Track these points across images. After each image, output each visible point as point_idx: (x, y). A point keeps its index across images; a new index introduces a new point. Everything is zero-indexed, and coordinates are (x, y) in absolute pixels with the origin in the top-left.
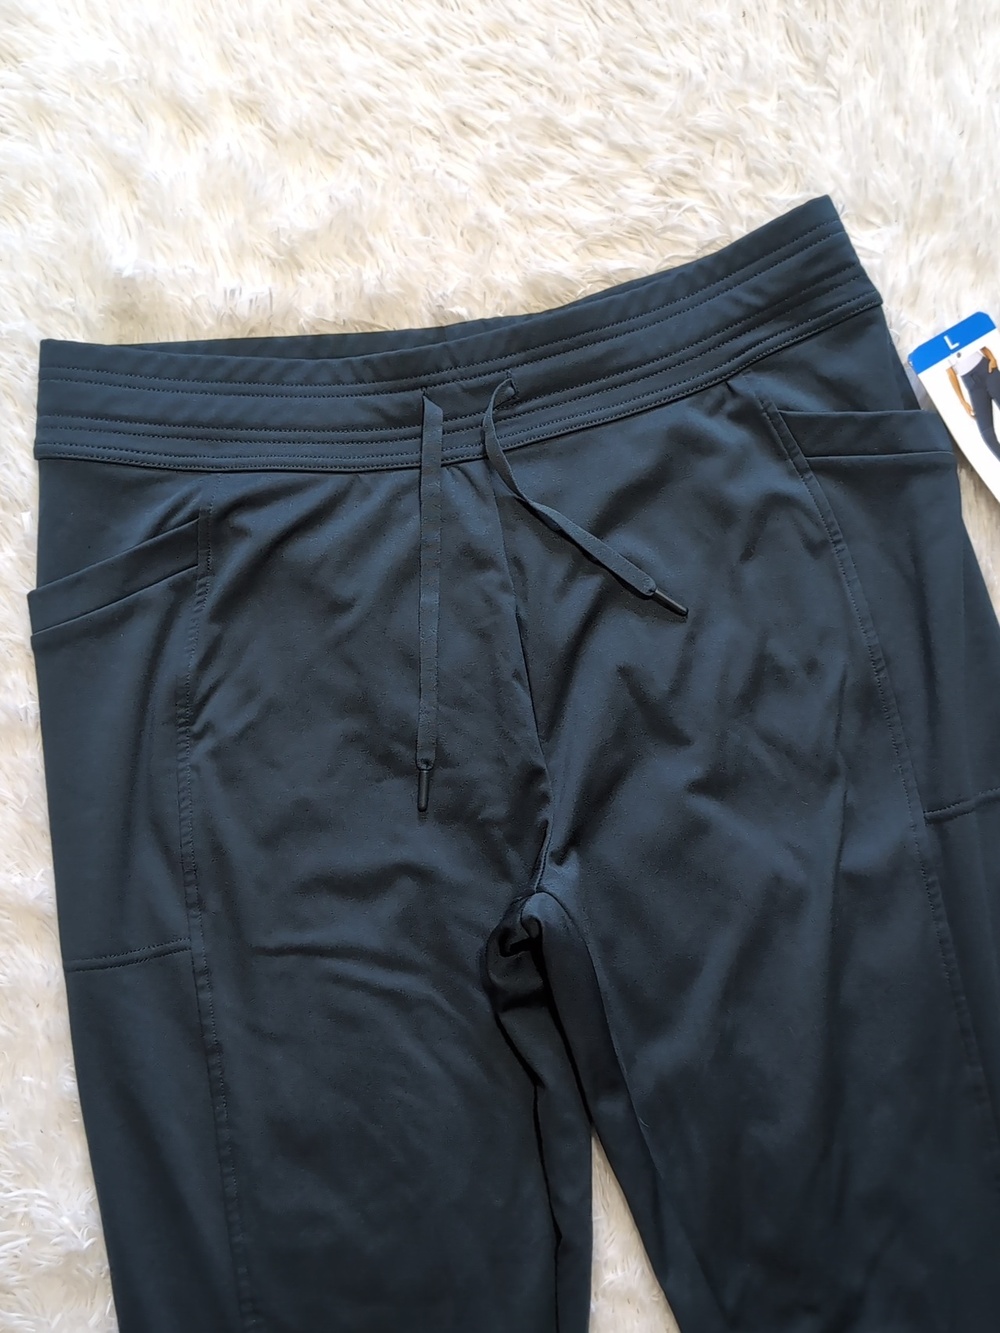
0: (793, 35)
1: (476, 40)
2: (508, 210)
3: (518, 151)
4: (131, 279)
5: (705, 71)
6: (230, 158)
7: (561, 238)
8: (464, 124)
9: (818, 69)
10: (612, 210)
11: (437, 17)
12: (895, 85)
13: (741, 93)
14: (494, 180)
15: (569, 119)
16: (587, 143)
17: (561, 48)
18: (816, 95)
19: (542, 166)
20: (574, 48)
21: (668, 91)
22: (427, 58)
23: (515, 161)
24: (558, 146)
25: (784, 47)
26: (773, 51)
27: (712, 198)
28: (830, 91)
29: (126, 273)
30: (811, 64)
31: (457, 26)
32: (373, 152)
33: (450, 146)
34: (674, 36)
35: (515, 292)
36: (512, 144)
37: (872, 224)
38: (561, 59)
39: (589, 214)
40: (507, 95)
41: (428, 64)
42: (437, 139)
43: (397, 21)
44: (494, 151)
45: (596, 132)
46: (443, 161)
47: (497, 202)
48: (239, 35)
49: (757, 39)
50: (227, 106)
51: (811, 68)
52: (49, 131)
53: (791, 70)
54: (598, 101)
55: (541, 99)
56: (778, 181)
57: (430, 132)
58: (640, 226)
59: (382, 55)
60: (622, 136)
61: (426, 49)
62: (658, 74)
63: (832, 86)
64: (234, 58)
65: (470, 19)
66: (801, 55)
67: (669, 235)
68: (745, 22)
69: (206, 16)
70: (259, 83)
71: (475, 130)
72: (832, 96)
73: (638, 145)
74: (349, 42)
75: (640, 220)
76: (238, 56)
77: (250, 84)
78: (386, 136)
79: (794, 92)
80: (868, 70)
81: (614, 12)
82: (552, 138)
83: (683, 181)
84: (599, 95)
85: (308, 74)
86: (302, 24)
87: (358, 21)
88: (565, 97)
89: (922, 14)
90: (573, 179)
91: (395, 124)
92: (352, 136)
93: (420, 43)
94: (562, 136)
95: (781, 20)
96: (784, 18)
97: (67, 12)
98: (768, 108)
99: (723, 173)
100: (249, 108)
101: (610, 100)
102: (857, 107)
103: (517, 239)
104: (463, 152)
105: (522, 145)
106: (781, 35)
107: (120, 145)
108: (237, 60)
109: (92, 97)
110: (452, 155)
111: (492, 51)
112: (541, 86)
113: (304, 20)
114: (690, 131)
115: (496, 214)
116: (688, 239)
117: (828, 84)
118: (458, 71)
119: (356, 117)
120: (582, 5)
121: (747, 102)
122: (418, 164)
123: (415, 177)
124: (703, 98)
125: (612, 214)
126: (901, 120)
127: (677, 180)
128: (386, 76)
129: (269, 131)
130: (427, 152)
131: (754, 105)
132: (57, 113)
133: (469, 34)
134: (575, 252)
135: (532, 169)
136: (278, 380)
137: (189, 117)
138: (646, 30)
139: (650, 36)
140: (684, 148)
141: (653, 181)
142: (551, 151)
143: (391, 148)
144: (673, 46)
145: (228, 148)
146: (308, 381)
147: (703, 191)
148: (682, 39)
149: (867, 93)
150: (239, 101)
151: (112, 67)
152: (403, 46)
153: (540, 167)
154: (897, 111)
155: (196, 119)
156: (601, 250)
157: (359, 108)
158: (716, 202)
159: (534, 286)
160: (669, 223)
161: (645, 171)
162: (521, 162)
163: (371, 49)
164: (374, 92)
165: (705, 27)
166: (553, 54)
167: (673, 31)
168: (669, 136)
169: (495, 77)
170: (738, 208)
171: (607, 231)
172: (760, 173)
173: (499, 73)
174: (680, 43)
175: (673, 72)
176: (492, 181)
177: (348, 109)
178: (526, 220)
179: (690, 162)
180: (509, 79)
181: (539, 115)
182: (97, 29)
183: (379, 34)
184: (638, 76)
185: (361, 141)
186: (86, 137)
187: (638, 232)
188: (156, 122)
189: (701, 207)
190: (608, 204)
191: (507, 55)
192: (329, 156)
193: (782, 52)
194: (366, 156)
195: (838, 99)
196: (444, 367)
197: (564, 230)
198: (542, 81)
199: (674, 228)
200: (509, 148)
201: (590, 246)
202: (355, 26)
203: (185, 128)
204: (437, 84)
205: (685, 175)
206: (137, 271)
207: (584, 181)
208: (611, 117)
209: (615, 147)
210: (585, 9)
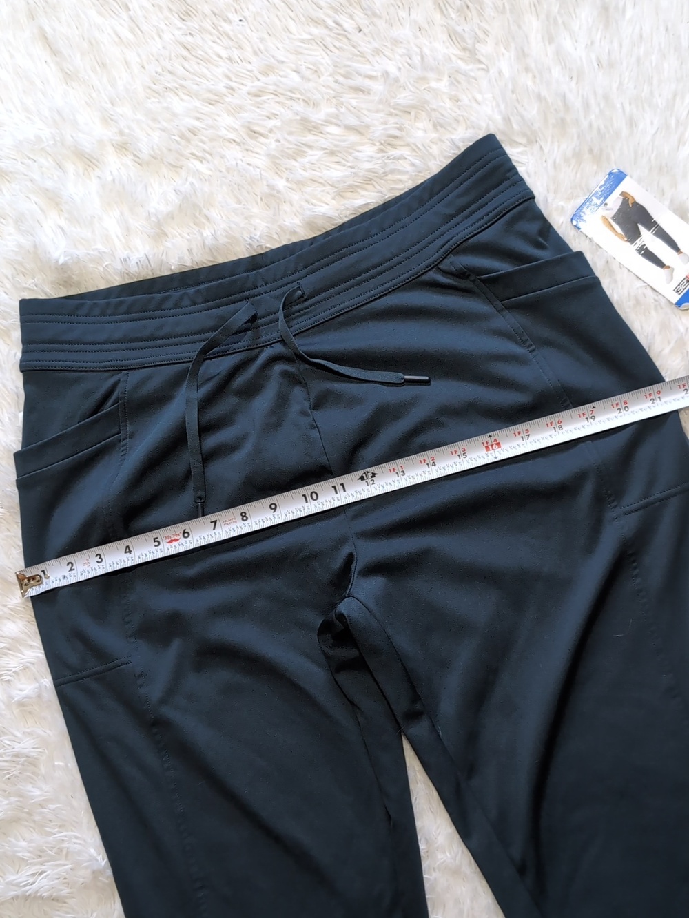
0: (453, 36)
1: (255, 79)
2: (287, 180)
3: (289, 142)
4: (65, 264)
5: (400, 69)
6: (114, 180)
7: (323, 191)
8: (254, 132)
9: (471, 54)
10: (352, 167)
11: (228, 69)
12: (522, 54)
13: (424, 79)
14: (277, 163)
15: (317, 116)
16: (332, 129)
17: (308, 73)
18: (472, 70)
19: (305, 149)
20: (316, 71)
21: (378, 87)
22: (226, 96)
23: (288, 148)
24: (314, 134)
25: (448, 44)
26: (440, 48)
27: (415, 149)
28: (483, 66)
29: (61, 261)
30: (467, 52)
31: (240, 72)
32: (201, 160)
33: (247, 147)
34: (377, 52)
35: (297, 230)
36: (286, 140)
37: (520, 144)
38: (309, 80)
39: (336, 173)
40: (278, 109)
41: (227, 99)
42: (238, 144)
43: (205, 77)
44: (274, 145)
45: (335, 121)
46: (243, 157)
47: (280, 176)
48: (113, 104)
49: (431, 43)
50: (110, 149)
51: (467, 54)
52: (8, 184)
53: (453, 58)
54: (334, 101)
55: (299, 107)
56: (455, 129)
57: (234, 141)
58: (370, 175)
59: (198, 99)
60: (352, 120)
61: (225, 91)
62: (371, 77)
63: (483, 63)
64: (110, 118)
65: (249, 67)
66: (460, 47)
67: (390, 177)
68: (422, 34)
69: (91, 97)
70: (127, 131)
71: (262, 135)
72: (483, 69)
73: (362, 124)
74: (178, 95)
75: (369, 171)
76: (112, 117)
77: (121, 133)
78: (207, 149)
79: (457, 71)
80: (505, 48)
81: (337, 44)
82: (310, 130)
83: (395, 142)
84: (334, 97)
85: (154, 120)
86: (148, 91)
87: (181, 82)
88: (314, 103)
89: (535, 6)
90: (325, 153)
91: (211, 140)
92: (187, 152)
93: (221, 87)
94: (315, 128)
95: (444, 27)
96: (445, 26)
97: (11, 112)
98: (443, 85)
99: (420, 131)
100: (123, 147)
101: (341, 99)
102: (500, 72)
103: (295, 197)
104: (255, 150)
105: (290, 138)
106: (445, 37)
107: (49, 184)
108: (112, 120)
109: (29, 158)
110: (250, 153)
111: (266, 84)
112: (299, 99)
113: (149, 88)
114: (395, 109)
115: (281, 184)
116: (404, 178)
117: (480, 62)
118: (246, 100)
119: (188, 140)
120: (317, 44)
121: (428, 83)
122: (229, 161)
123: (228, 170)
124: (400, 87)
125: (353, 170)
126: (530, 75)
127: (391, 141)
128: (202, 111)
129: (136, 159)
130: (233, 154)
131: (433, 84)
132: (11, 172)
133: (250, 76)
134: (334, 199)
135: (298, 152)
136: (159, 307)
137: (89, 160)
138: (359, 51)
139: (362, 55)
140: (392, 120)
141: (375, 145)
142: (309, 138)
143: (210, 154)
144: (377, 58)
145: (112, 174)
146: (176, 306)
147: (408, 145)
148: (383, 53)
149: (506, 64)
150: (118, 145)
151: (39, 139)
152: (210, 91)
153: (304, 149)
154: (527, 70)
155: (93, 160)
156: (349, 195)
157: (189, 135)
158: (417, 150)
159: (310, 224)
160: (387, 169)
161: (370, 140)
162: (290, 148)
163: (192, 97)
164: (196, 123)
165: (396, 42)
166: (303, 78)
167: (376, 48)
168: (382, 115)
169: (268, 99)
170: (431, 151)
171: (350, 182)
172: (441, 126)
173: (273, 96)
174: (382, 55)
175: (379, 74)
176: (275, 164)
177: (182, 136)
178: (300, 184)
179: (398, 129)
180: (277, 99)
181: (298, 118)
182: (29, 118)
183: (195, 87)
184: (359, 81)
185: (193, 154)
186: (29, 184)
187: (370, 179)
188: (70, 167)
189: (408, 156)
190: (349, 164)
191: (275, 84)
192: (176, 167)
193: (447, 48)
194: (197, 163)
195: (487, 71)
196: (259, 285)
197: (324, 185)
198: (299, 96)
199: (392, 172)
200: (282, 141)
201: (341, 193)
202: (182, 86)
203: (88, 168)
204: (236, 110)
205: (396, 137)
206: (66, 259)
207: (332, 153)
208: (343, 110)
209: (349, 128)
210: (320, 46)
